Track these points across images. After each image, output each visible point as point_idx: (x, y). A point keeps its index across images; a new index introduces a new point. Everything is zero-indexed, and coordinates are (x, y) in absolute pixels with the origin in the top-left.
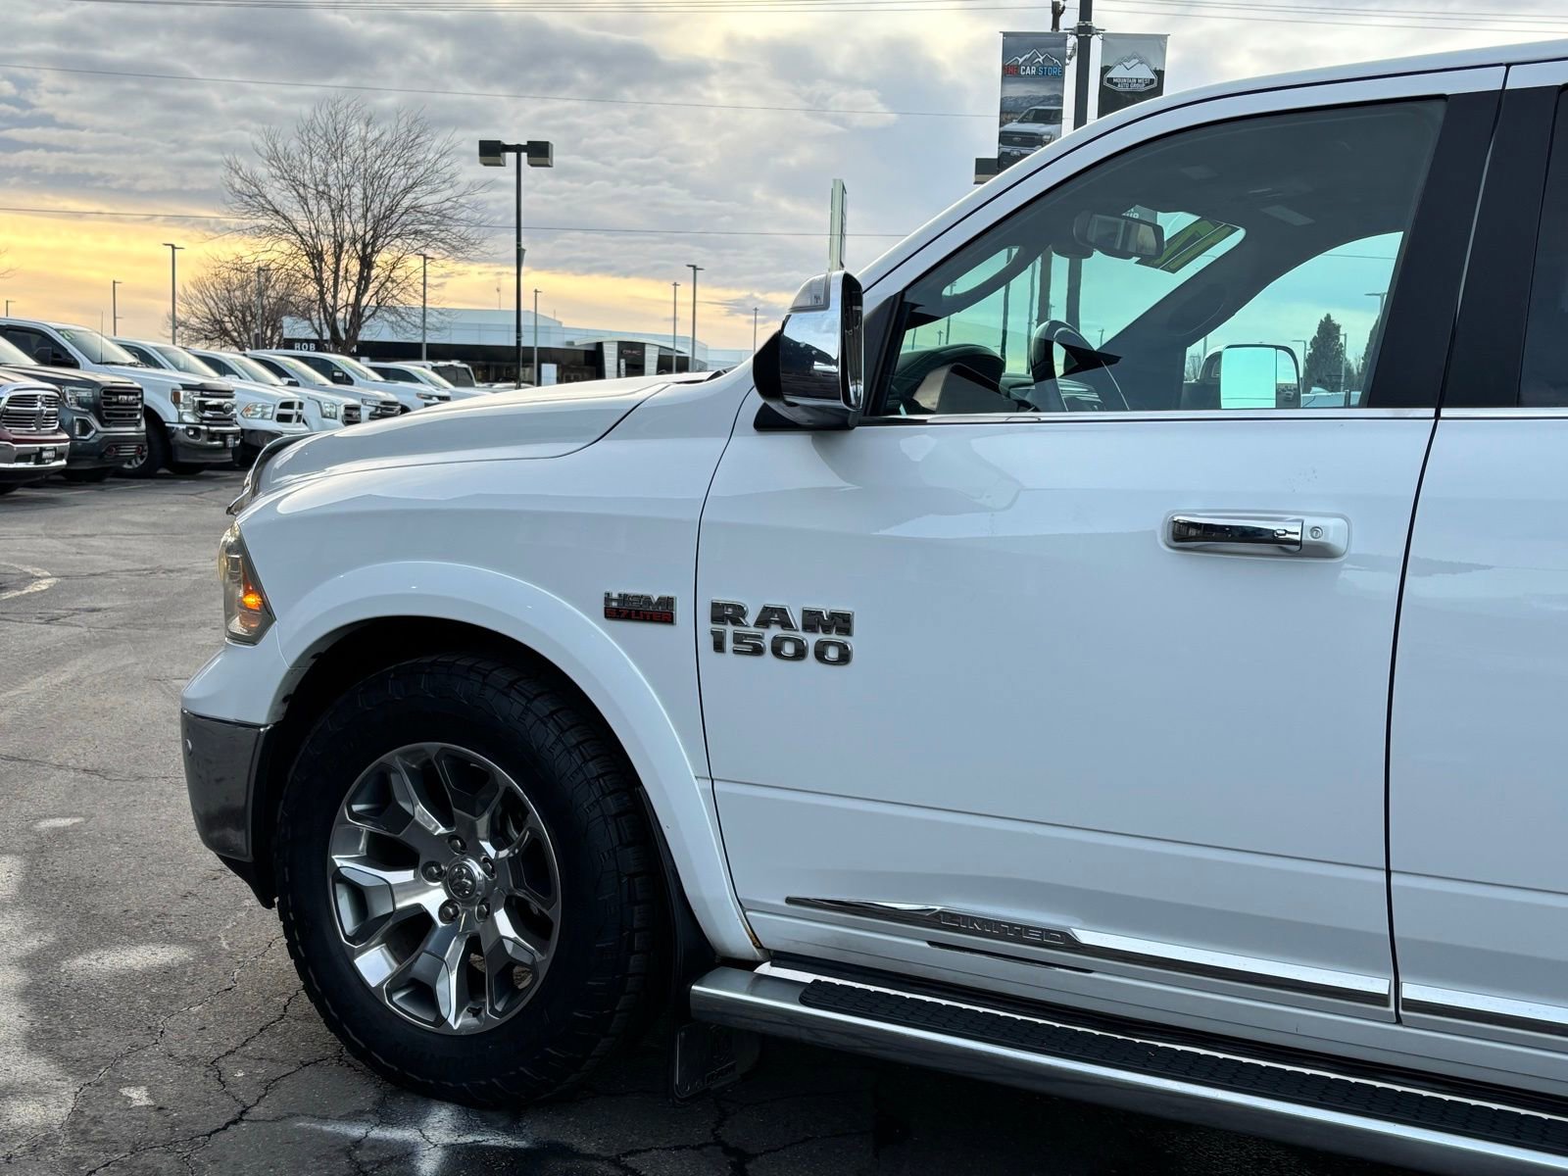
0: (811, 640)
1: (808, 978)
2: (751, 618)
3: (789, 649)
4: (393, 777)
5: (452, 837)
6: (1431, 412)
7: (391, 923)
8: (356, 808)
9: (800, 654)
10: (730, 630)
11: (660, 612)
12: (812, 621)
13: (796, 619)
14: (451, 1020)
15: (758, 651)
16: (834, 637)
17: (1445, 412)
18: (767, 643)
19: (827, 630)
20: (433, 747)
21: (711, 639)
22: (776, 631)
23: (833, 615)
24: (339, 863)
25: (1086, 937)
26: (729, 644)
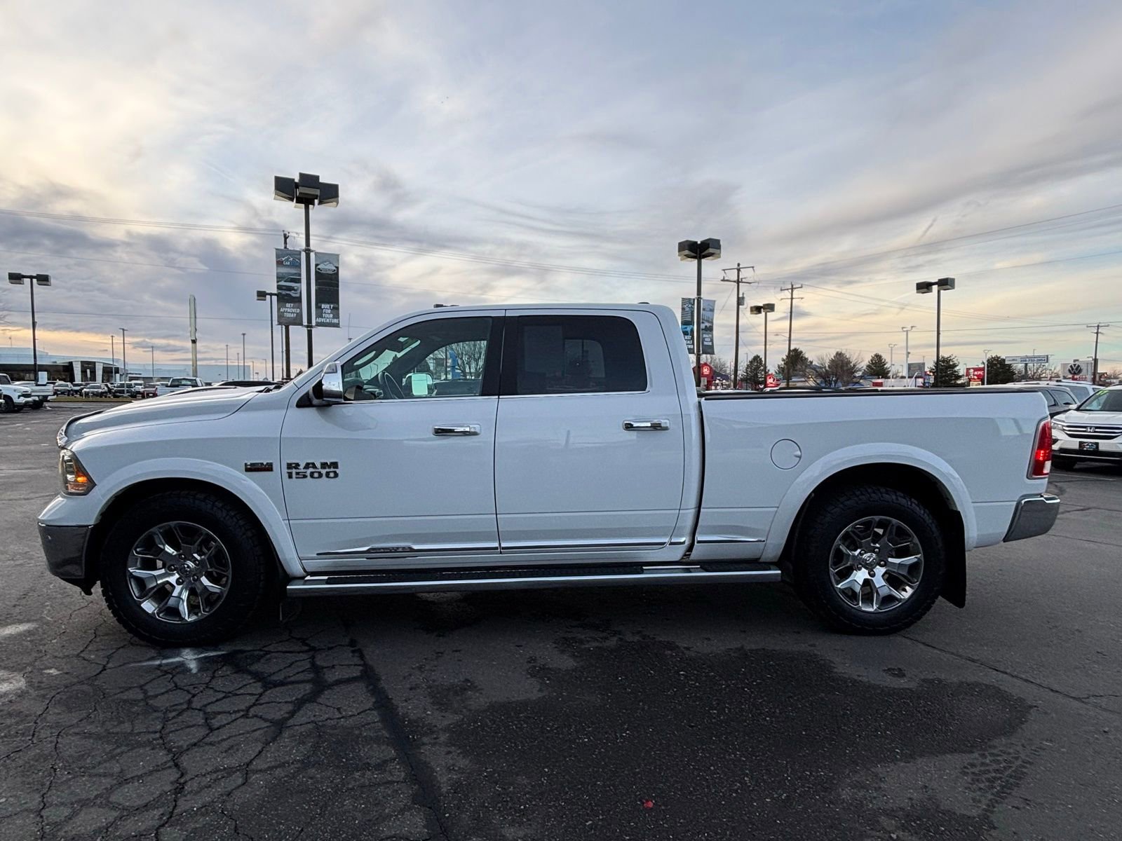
0: (324, 472)
1: (326, 578)
2: (302, 466)
3: (316, 475)
4: (155, 537)
5: (180, 555)
6: (497, 397)
7: (155, 589)
8: (138, 550)
9: (320, 475)
10: (294, 471)
11: (268, 468)
12: (324, 465)
13: (318, 465)
14: (186, 618)
15: (305, 477)
16: (332, 470)
17: (501, 397)
18: (308, 474)
19: (329, 467)
20: (172, 524)
21: (287, 475)
22: (311, 470)
23: (332, 463)
24: (131, 571)
25: (416, 547)
26: (294, 475)
